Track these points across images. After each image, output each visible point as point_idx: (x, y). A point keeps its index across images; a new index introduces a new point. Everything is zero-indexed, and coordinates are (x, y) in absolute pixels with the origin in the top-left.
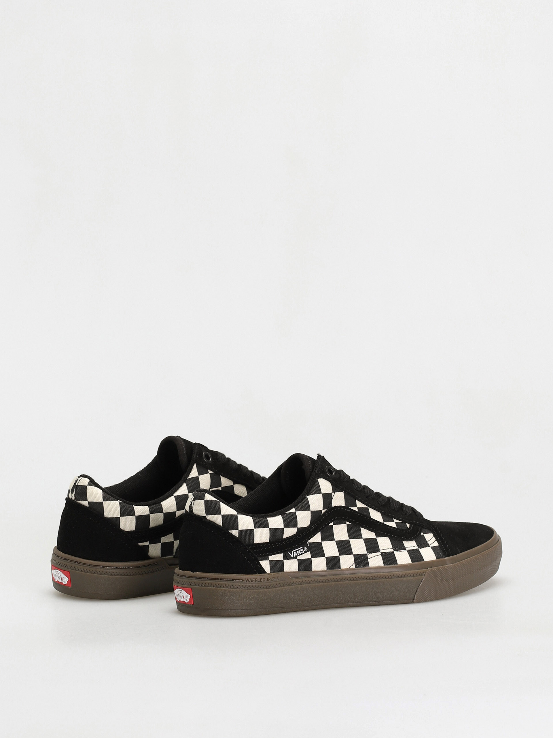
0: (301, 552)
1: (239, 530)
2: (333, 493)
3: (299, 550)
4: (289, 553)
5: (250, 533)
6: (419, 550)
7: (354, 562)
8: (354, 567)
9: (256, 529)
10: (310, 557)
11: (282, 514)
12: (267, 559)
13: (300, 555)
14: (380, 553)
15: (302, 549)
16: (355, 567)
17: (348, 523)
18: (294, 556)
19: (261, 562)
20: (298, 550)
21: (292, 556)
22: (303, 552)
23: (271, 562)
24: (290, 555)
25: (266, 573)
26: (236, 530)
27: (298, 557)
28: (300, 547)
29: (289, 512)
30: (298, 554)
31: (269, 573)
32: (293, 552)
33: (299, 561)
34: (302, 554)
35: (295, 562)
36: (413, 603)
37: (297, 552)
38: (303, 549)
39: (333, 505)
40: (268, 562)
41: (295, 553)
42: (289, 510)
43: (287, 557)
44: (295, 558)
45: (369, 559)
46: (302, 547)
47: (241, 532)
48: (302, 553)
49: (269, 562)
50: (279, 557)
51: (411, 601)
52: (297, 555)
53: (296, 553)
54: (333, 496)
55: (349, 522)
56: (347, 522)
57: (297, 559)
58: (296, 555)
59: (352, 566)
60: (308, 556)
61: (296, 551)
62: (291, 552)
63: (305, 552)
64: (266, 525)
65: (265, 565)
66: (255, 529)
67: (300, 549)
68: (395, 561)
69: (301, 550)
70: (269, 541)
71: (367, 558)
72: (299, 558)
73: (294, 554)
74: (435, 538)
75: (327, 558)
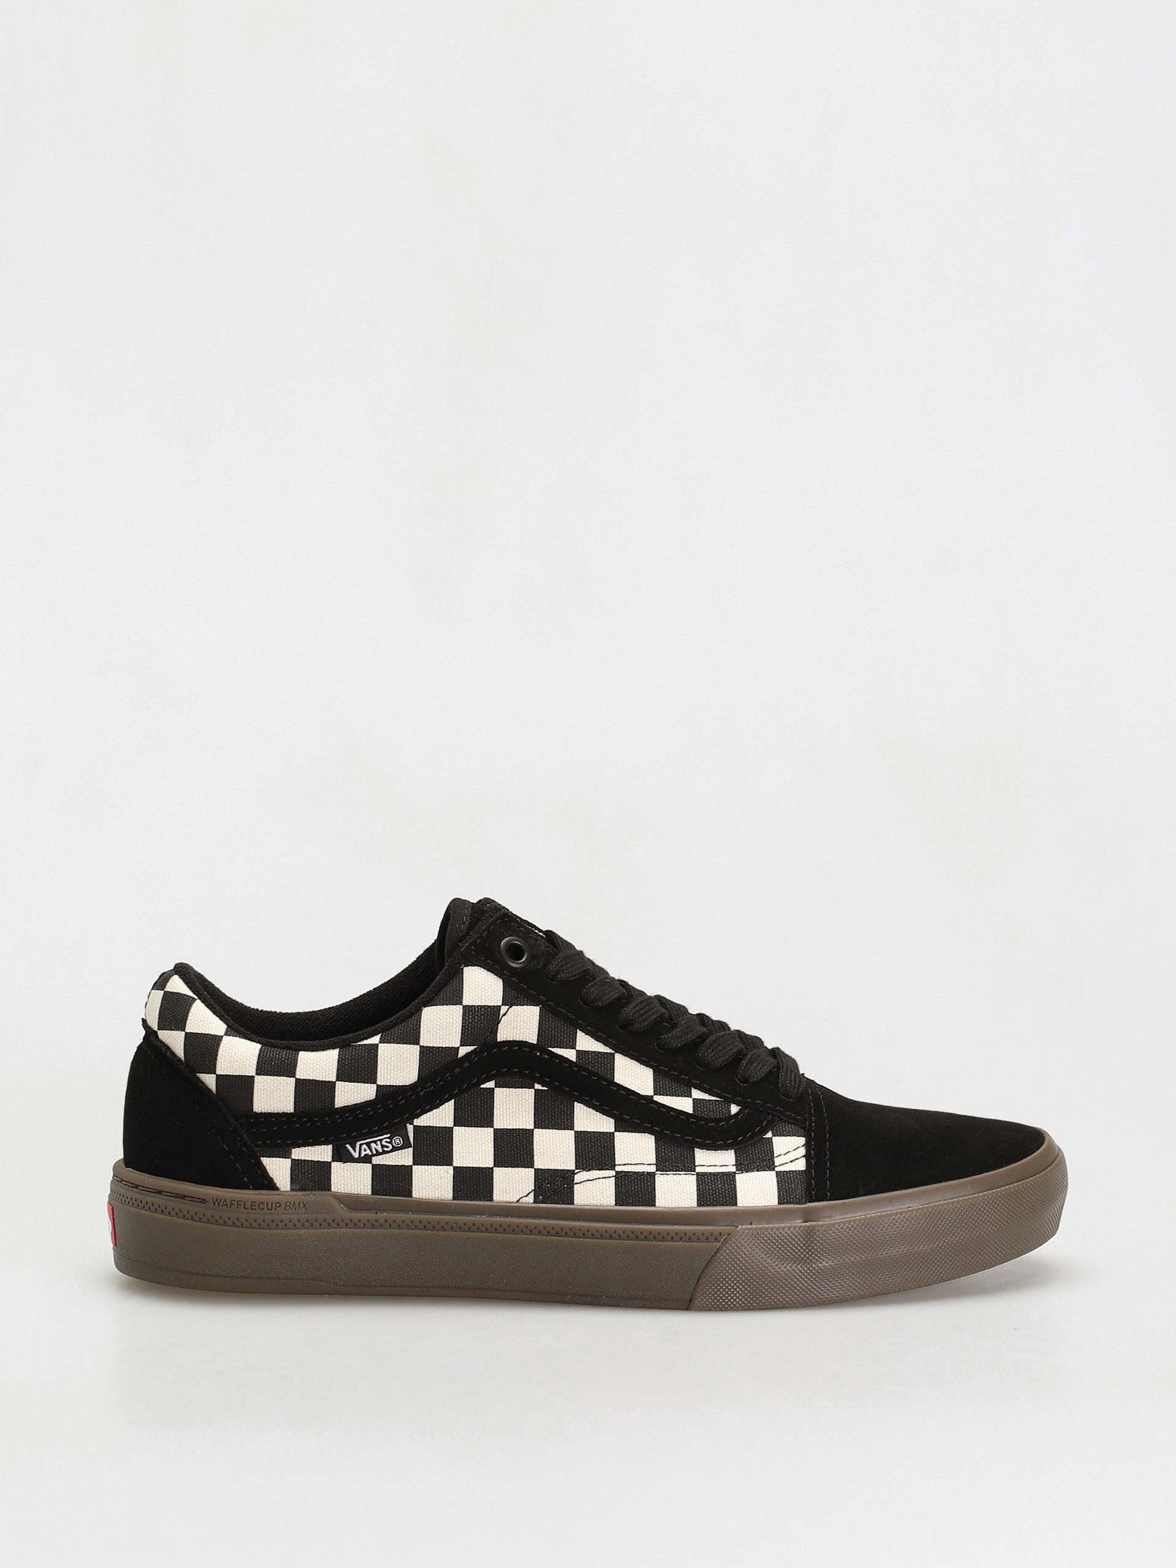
0: (383, 1146)
1: (217, 1075)
2: (504, 1009)
3: (379, 1142)
4: (348, 1146)
5: (244, 1084)
6: (737, 1175)
7: (533, 1188)
8: (531, 1199)
9: (259, 1077)
10: (409, 1161)
11: (341, 1046)
12: (286, 1155)
13: (378, 1154)
14: (613, 1173)
15: (389, 1140)
16: (535, 1202)
17: (538, 1086)
18: (362, 1155)
19: (265, 1161)
20: (375, 1142)
21: (356, 1155)
22: (387, 1147)
23: (296, 1164)
24: (348, 1151)
25: (277, 1189)
26: (211, 1073)
27: (374, 1159)
28: (382, 1135)
29: (365, 1042)
30: (375, 1152)
31: (288, 1191)
32: (361, 1145)
33: (375, 1167)
34: (384, 1152)
35: (366, 1169)
36: (690, 1310)
37: (373, 1145)
38: (391, 1140)
39: (501, 1037)
40: (286, 1163)
41: (364, 1146)
42: (367, 1039)
43: (341, 1156)
44: (367, 1159)
45: (577, 1183)
46: (389, 1135)
47: (220, 1079)
48: (386, 1149)
49: (290, 1162)
50: (322, 1153)
51: (686, 1303)
52: (370, 1154)
53: (367, 1149)
54: (504, 1015)
55: (542, 1086)
56: (538, 1083)
57: (370, 1162)
58: (365, 1153)
59: (526, 1196)
60: (404, 1158)
61: (368, 1144)
62: (355, 1144)
63: (394, 1149)
64: (288, 1070)
65: (279, 1169)
66: (256, 1076)
67: (381, 1140)
68: (649, 1198)
69: (384, 1143)
70: (295, 1110)
71: (574, 1181)
72: (376, 1160)
73: (363, 1150)
74: (806, 1151)
75: (458, 1171)
